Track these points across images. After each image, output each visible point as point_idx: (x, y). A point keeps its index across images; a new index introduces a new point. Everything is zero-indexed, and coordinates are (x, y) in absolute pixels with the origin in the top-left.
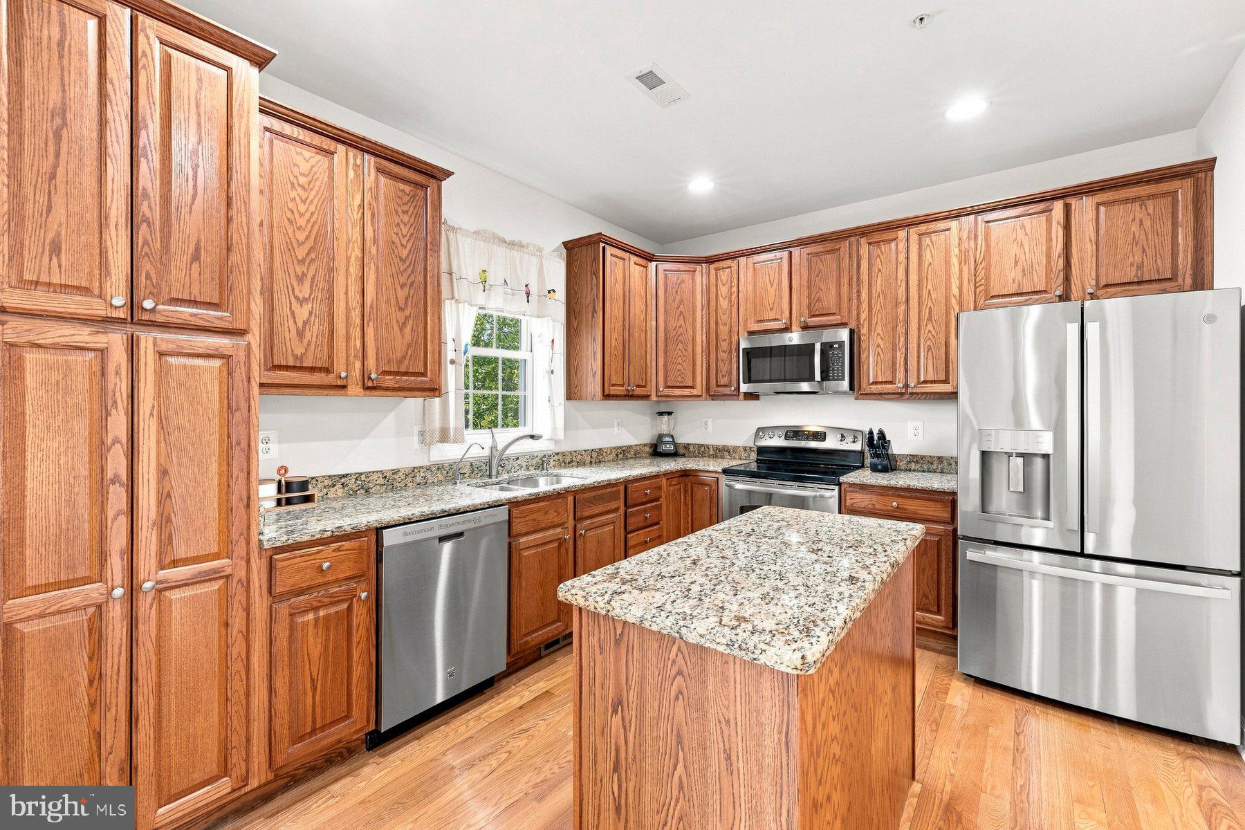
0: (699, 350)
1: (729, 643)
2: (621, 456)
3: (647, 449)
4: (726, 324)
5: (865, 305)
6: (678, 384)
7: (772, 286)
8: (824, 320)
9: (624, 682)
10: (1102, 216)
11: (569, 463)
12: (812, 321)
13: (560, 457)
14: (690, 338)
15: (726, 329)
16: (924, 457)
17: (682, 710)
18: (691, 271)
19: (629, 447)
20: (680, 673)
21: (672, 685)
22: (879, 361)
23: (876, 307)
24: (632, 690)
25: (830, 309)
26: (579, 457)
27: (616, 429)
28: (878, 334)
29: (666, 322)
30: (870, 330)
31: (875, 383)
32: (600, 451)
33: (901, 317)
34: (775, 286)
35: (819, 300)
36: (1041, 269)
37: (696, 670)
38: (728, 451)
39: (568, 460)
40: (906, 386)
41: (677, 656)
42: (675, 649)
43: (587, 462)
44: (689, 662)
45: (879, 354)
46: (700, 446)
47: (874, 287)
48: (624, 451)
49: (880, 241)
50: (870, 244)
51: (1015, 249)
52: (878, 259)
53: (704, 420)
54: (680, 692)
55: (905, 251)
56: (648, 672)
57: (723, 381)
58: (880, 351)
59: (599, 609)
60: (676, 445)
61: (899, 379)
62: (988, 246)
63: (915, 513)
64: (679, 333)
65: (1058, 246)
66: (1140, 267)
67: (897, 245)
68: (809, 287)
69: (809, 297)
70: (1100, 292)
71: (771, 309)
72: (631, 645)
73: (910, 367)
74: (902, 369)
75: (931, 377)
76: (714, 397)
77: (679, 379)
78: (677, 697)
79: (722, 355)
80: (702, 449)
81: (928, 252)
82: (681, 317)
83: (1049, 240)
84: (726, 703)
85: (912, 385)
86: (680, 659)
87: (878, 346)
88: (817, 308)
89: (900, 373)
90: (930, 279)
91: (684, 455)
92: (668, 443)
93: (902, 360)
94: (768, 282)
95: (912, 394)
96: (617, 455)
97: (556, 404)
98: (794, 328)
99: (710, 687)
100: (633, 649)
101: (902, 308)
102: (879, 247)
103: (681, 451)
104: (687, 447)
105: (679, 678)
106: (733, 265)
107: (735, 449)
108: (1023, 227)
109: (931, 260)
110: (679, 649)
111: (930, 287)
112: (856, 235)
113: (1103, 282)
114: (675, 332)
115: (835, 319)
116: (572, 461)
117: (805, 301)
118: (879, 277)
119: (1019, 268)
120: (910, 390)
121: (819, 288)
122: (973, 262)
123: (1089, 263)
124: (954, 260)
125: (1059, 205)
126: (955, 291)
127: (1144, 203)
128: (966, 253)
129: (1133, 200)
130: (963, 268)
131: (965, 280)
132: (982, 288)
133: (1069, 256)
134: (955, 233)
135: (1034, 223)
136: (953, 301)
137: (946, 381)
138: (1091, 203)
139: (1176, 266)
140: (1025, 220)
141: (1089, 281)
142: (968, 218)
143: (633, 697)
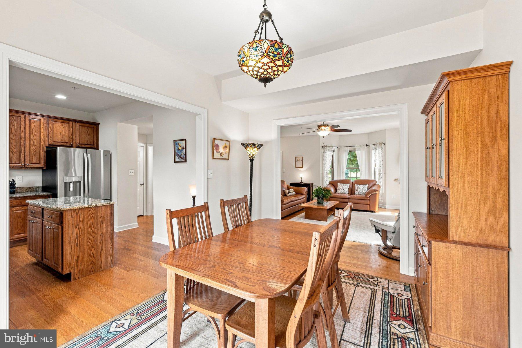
9: (79, 221)
10: (80, 128)
16: (23, 187)
21: (91, 216)
22: (13, 156)
28: (13, 147)
33: (22, 143)
36: (67, 137)
37: (96, 212)
42: (90, 209)
44: (94, 211)
51: (60, 131)
52: (13, 122)
55: (24, 122)
56: (85, 216)
58: (13, 153)
59: (77, 208)
61: (22, 163)
62: (53, 128)
65: (71, 133)
66: (87, 141)
67: (21, 119)
70: (80, 146)
73: (26, 159)
74: (23, 160)
75: (34, 162)
78: (92, 218)
81: (33, 124)
83: (69, 131)
84: (101, 214)
85: (27, 164)
87: (13, 151)
90: (33, 132)
93: (23, 156)
95: (26, 167)
100: (81, 214)
101: (23, 139)
102: (13, 117)
105: (93, 214)
110: (92, 210)
111: (33, 135)
113: (80, 143)
118: (13, 128)
119: (61, 135)
122: (47, 131)
123: (77, 138)
124: (42, 129)
125: (71, 123)
126: (42, 137)
127: (88, 128)
128: (45, 127)
129: (86, 127)
130: (45, 132)
131: (45, 135)
132: (51, 138)
133: (73, 135)
134: (42, 121)
135: (65, 125)
136: (42, 141)
137: (39, 164)
138: (78, 124)
139: (93, 142)
140: (63, 124)
141: (78, 142)
142: (46, 118)
143: (81, 223)
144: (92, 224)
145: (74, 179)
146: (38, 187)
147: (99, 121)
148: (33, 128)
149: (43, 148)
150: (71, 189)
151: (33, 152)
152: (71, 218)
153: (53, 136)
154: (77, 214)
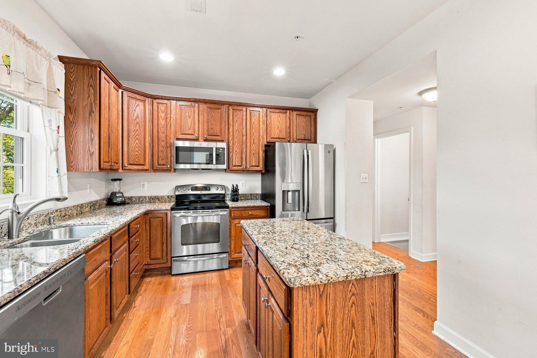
0: (147, 145)
1: (384, 270)
2: (92, 208)
3: (105, 202)
4: (163, 133)
5: (231, 134)
6: (136, 163)
7: (190, 118)
8: (215, 138)
9: (325, 313)
10: (297, 118)
11: (64, 216)
12: (209, 137)
13: (58, 213)
14: (143, 137)
15: (164, 135)
16: (246, 194)
17: (354, 311)
18: (143, 101)
19: (97, 201)
20: (353, 294)
21: (349, 302)
22: (236, 157)
23: (235, 135)
24: (329, 315)
25: (217, 133)
26: (70, 211)
27: (88, 190)
28: (236, 146)
29: (128, 126)
30: (233, 144)
31: (235, 166)
32: (81, 206)
33: (244, 141)
34: (191, 118)
35: (212, 129)
36: (284, 131)
37: (360, 290)
38: (158, 199)
39: (63, 214)
40: (246, 167)
41: (352, 287)
42: (351, 284)
43: (75, 214)
44: (357, 287)
45: (236, 154)
46: (139, 197)
47: (234, 127)
48: (94, 204)
49: (237, 110)
50: (233, 109)
51: (278, 123)
52: (236, 117)
53: (142, 183)
54: (353, 303)
55: (245, 116)
56: (338, 302)
57: (161, 162)
58: (237, 153)
59: (323, 282)
60: (125, 198)
61: (244, 165)
62: (271, 120)
63: (257, 215)
64: (136, 134)
65: (288, 125)
66: (305, 135)
67: (243, 112)
68: (208, 122)
69: (208, 126)
70: (297, 141)
71: (190, 129)
72: (328, 294)
73: (247, 160)
74: (245, 162)
75: (254, 164)
76: (155, 170)
77: (137, 160)
78: (352, 306)
79: (161, 149)
80: (142, 199)
81: (253, 117)
82: (138, 125)
83: (286, 122)
84: (372, 297)
85: (248, 167)
86: (353, 289)
87: (236, 151)
88: (211, 132)
89: (244, 163)
90: (253, 128)
91: (128, 203)
92: (120, 197)
93: (245, 157)
94: (188, 116)
95: (248, 170)
96: (91, 207)
97: (62, 174)
98: (200, 139)
99: (366, 294)
100: (330, 295)
101: (244, 137)
102: (236, 111)
103: (127, 201)
104: (130, 198)
105: (353, 297)
106: (168, 103)
107: (162, 197)
108: (280, 116)
109: (254, 121)
110: (353, 284)
111: (254, 131)
112: (227, 104)
113: (297, 139)
114: (134, 133)
115: (219, 138)
116: (66, 215)
117: (206, 128)
118: (237, 123)
119: (279, 129)
120: (247, 169)
121: (212, 123)
122: (266, 125)
123: (295, 132)
124: (261, 123)
125: (288, 112)
126: (261, 134)
127: (305, 117)
128: (264, 121)
129: (303, 115)
130: (264, 126)
131: (264, 131)
132: (269, 134)
133: (290, 128)
134: (261, 113)
135: (283, 116)
136: (261, 138)
137: (258, 166)
138: (295, 113)
139: (311, 136)
140: (280, 114)
141: (295, 138)
142: (265, 109)
143: (330, 319)
144: (353, 325)
145: (292, 187)
146: (257, 194)
147: (316, 106)
148: (254, 123)
149: (262, 146)
150: (290, 201)
151: (253, 152)
152: (308, 305)
153: (271, 131)
154: (321, 296)
